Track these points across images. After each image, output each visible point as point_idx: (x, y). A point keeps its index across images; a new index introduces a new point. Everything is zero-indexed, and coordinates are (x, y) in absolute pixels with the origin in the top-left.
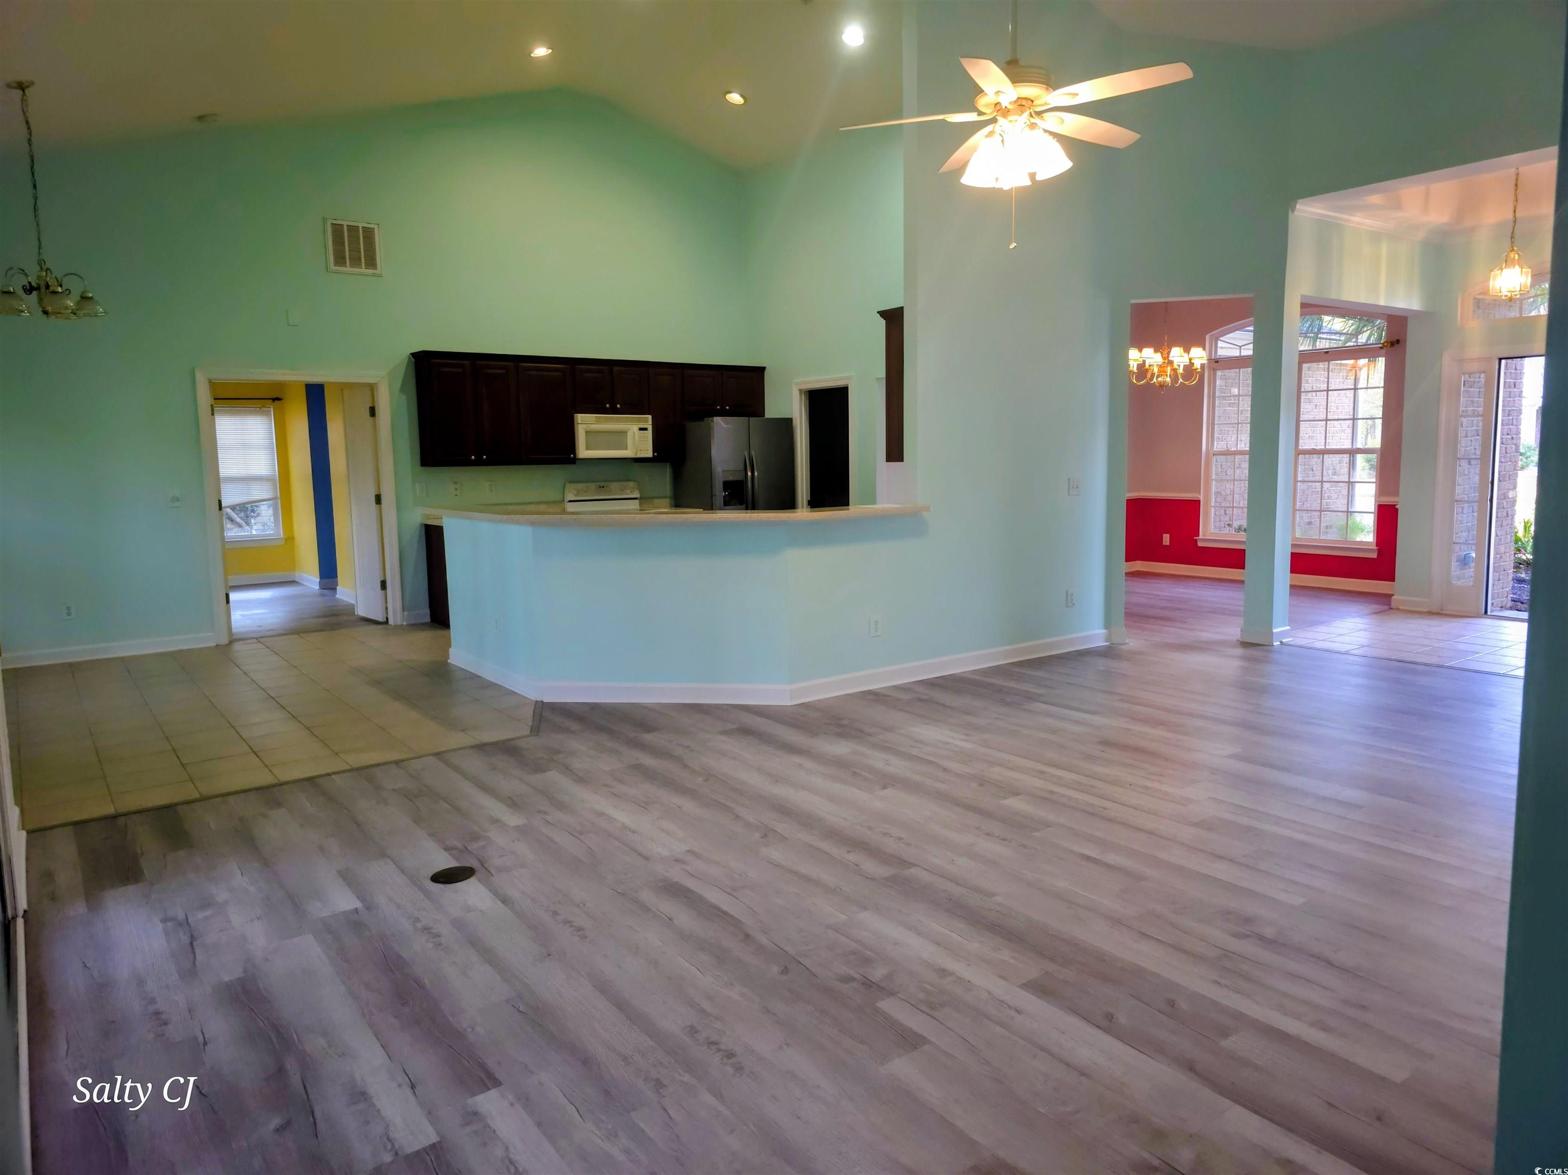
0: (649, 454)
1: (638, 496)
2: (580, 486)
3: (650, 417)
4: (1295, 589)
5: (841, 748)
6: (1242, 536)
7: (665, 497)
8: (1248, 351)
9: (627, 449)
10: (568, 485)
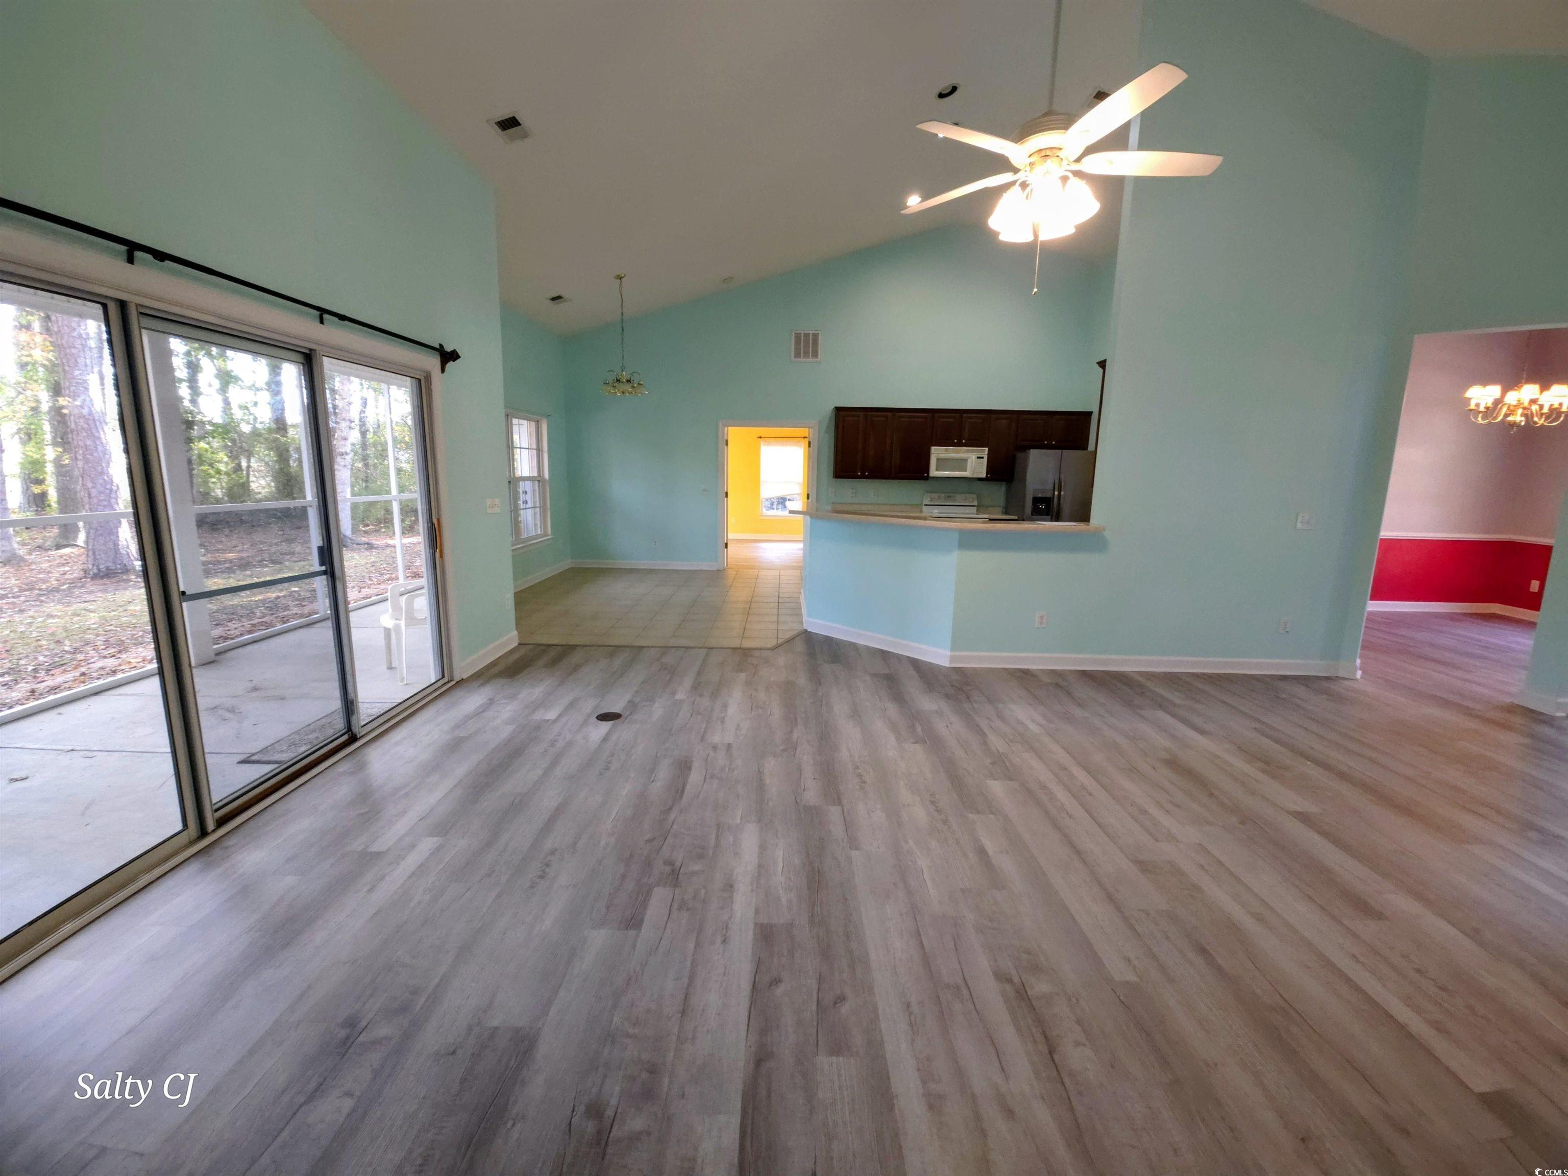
0: (984, 476)
1: (975, 504)
2: (935, 495)
3: (987, 449)
7: (999, 506)
9: (966, 471)
10: (926, 494)
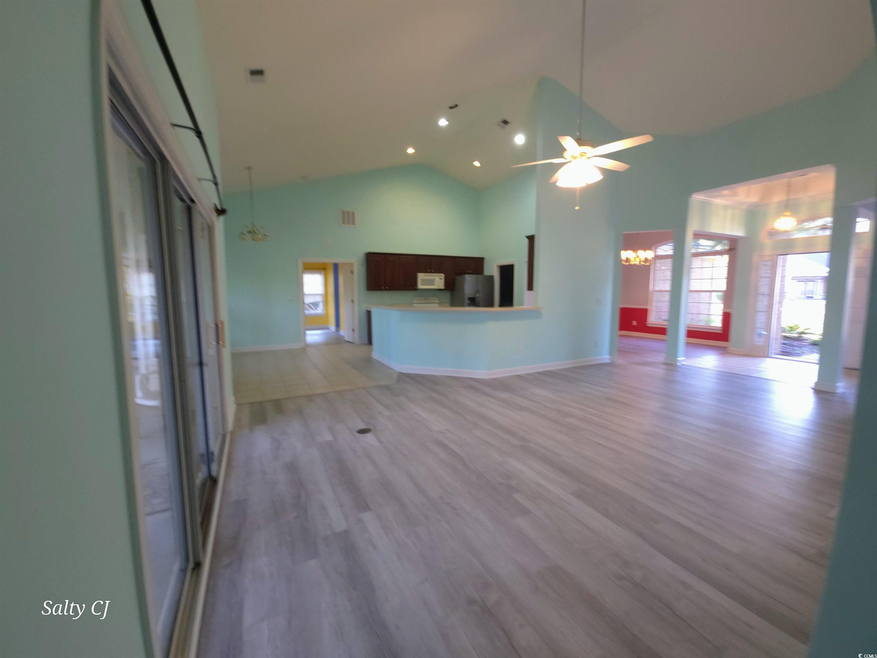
0: (443, 287)
1: (438, 302)
2: (419, 298)
3: (444, 274)
4: (688, 344)
5: (505, 395)
6: (666, 323)
7: (448, 302)
8: (670, 252)
9: (435, 286)
10: (414, 298)
